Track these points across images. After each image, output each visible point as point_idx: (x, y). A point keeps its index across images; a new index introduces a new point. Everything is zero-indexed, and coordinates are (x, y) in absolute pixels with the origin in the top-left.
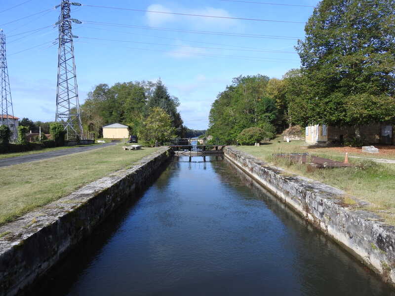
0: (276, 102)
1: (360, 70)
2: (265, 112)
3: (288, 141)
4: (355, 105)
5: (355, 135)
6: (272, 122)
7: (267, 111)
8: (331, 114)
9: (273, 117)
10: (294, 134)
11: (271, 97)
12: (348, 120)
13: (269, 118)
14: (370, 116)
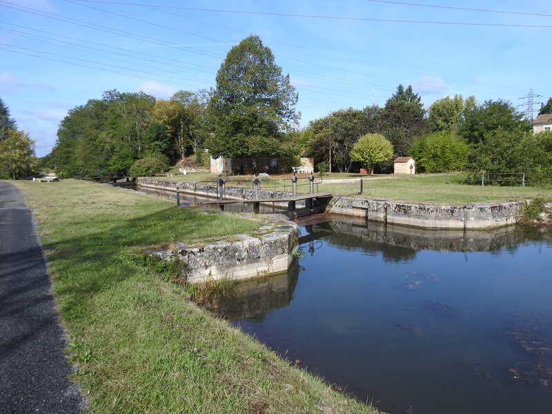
0: (166, 129)
1: (256, 119)
2: (154, 141)
3: (185, 173)
4: (254, 144)
5: (253, 165)
6: (163, 152)
7: (157, 139)
8: (238, 149)
9: (165, 146)
10: (189, 166)
11: (161, 122)
12: (249, 154)
13: (160, 146)
14: (263, 152)
